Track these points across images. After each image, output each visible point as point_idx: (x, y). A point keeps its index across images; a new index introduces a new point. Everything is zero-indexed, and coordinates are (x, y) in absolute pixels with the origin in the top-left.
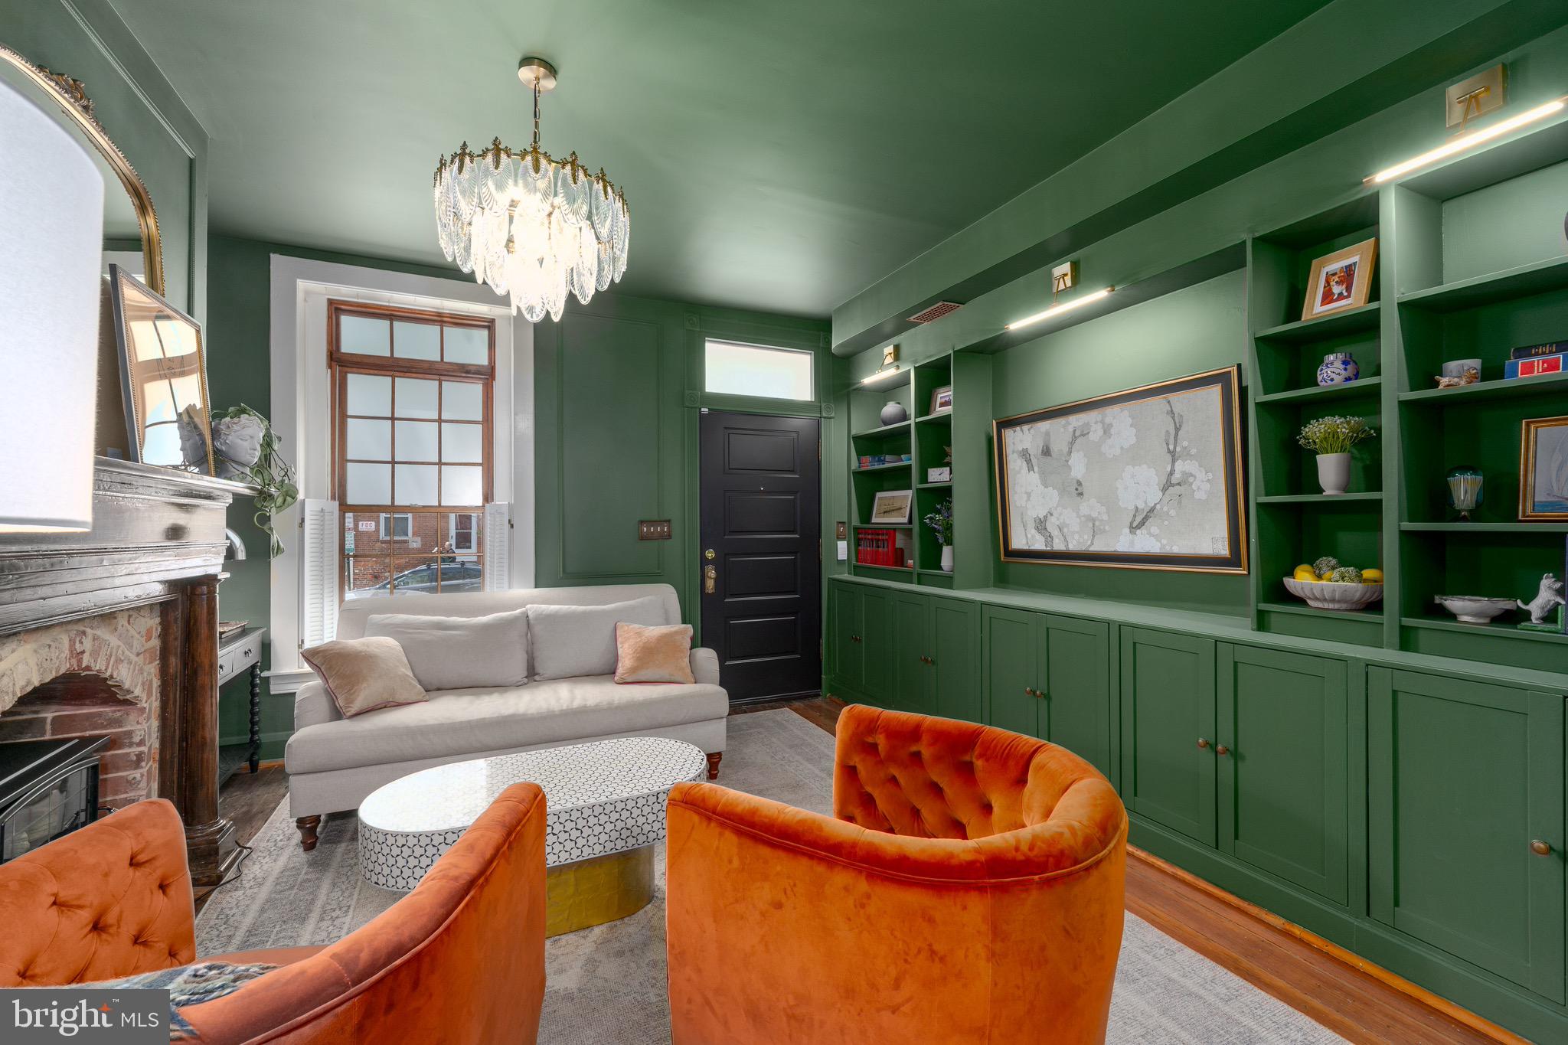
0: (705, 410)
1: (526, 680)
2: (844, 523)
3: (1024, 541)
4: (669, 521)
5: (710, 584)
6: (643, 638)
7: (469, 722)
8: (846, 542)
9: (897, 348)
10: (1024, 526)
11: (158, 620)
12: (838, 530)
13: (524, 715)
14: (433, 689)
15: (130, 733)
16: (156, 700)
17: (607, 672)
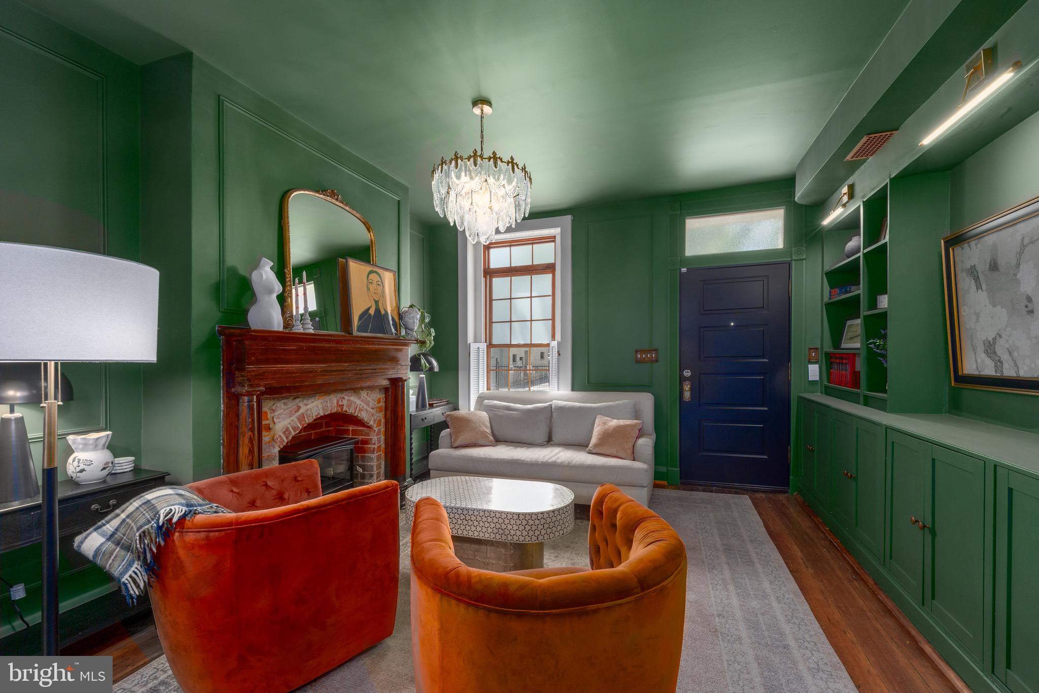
0: (684, 270)
1: (545, 443)
2: (816, 349)
3: (974, 366)
4: (656, 350)
5: (687, 395)
6: (606, 426)
7: (498, 459)
8: (818, 365)
9: (851, 188)
10: (974, 350)
11: (384, 395)
12: (810, 354)
13: (523, 461)
14: (498, 440)
15: (371, 439)
16: (383, 428)
17: (581, 445)
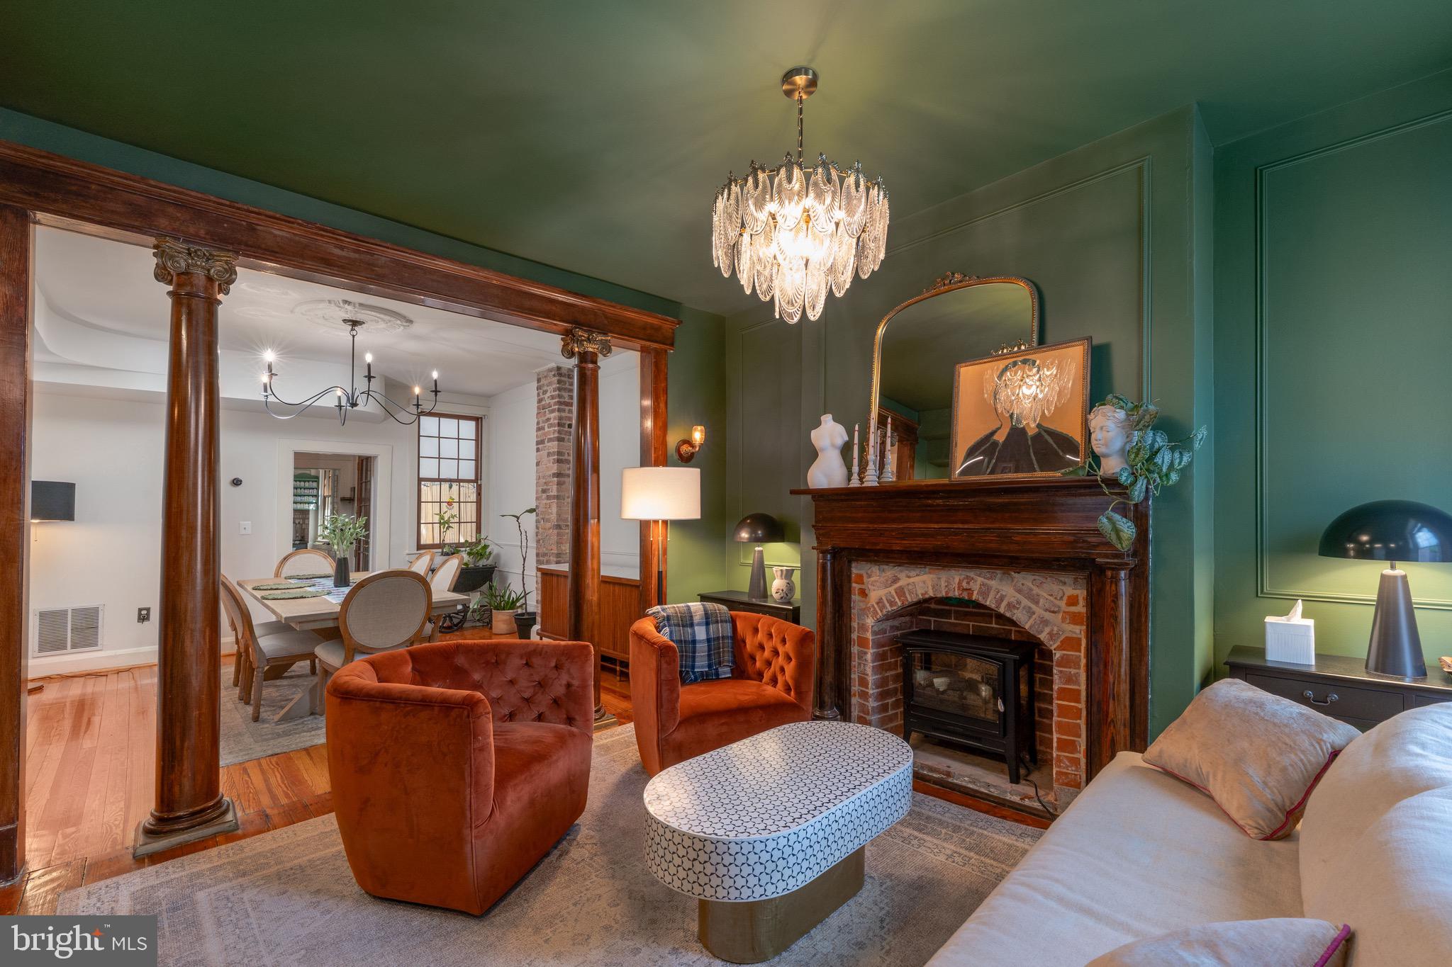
11: (1085, 592)
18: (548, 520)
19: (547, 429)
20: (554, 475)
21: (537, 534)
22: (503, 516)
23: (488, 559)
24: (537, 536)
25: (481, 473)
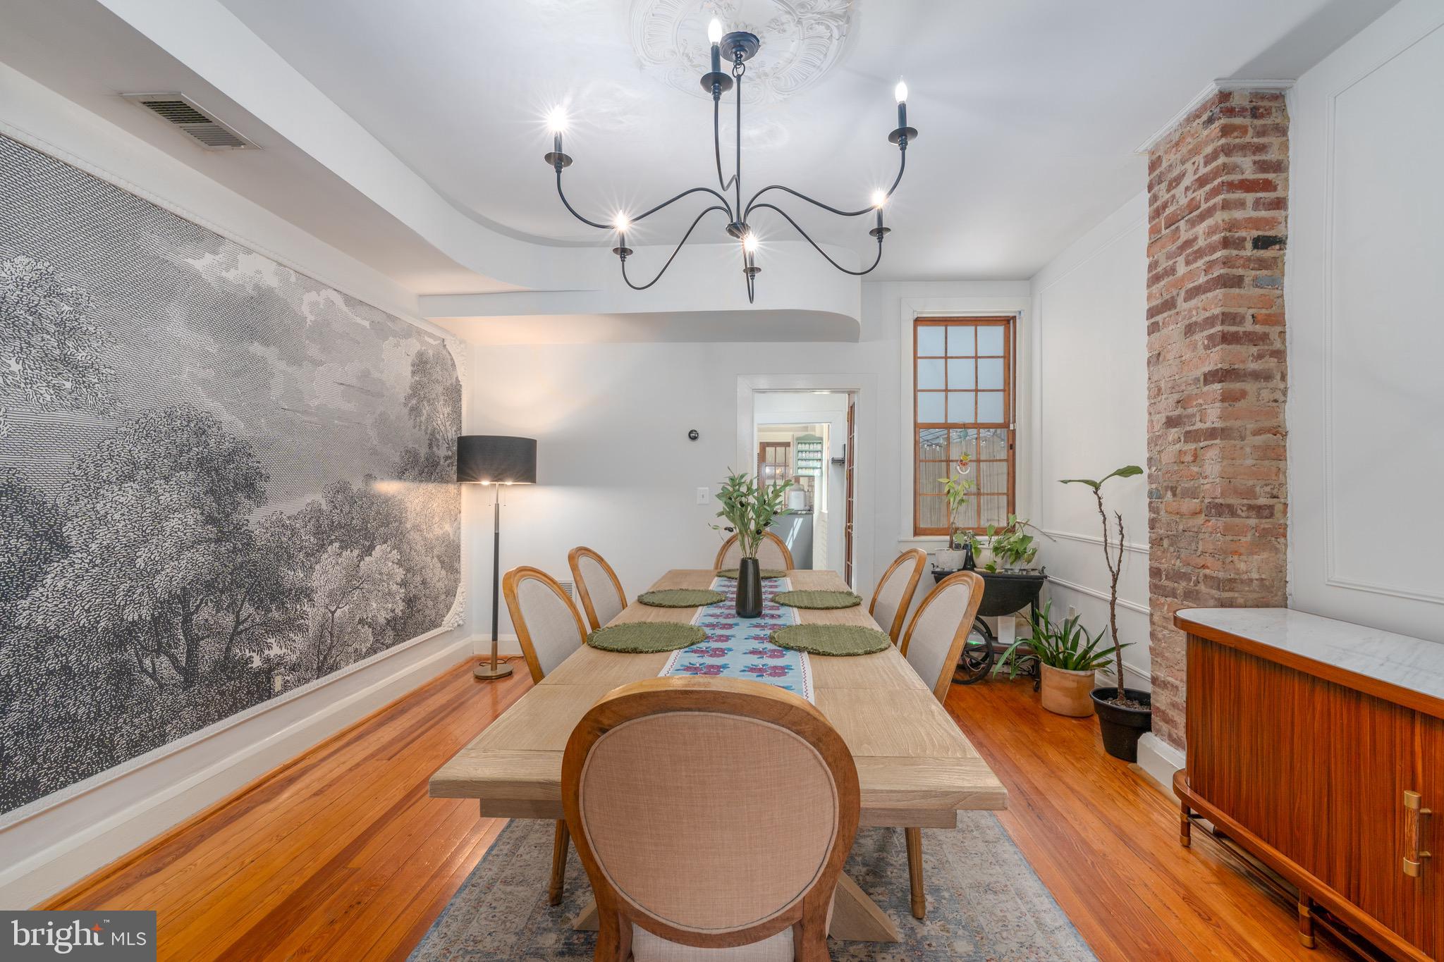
18: (1193, 493)
19: (1182, 269)
20: (1210, 378)
21: (1153, 524)
22: (1065, 482)
23: (1029, 561)
24: (1152, 527)
25: (1015, 399)
